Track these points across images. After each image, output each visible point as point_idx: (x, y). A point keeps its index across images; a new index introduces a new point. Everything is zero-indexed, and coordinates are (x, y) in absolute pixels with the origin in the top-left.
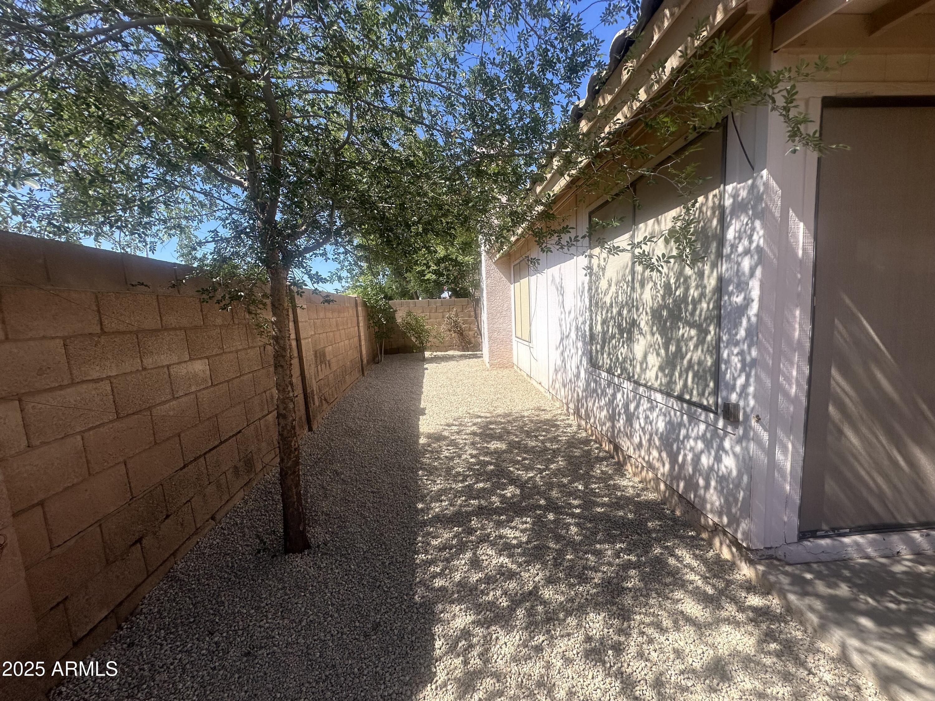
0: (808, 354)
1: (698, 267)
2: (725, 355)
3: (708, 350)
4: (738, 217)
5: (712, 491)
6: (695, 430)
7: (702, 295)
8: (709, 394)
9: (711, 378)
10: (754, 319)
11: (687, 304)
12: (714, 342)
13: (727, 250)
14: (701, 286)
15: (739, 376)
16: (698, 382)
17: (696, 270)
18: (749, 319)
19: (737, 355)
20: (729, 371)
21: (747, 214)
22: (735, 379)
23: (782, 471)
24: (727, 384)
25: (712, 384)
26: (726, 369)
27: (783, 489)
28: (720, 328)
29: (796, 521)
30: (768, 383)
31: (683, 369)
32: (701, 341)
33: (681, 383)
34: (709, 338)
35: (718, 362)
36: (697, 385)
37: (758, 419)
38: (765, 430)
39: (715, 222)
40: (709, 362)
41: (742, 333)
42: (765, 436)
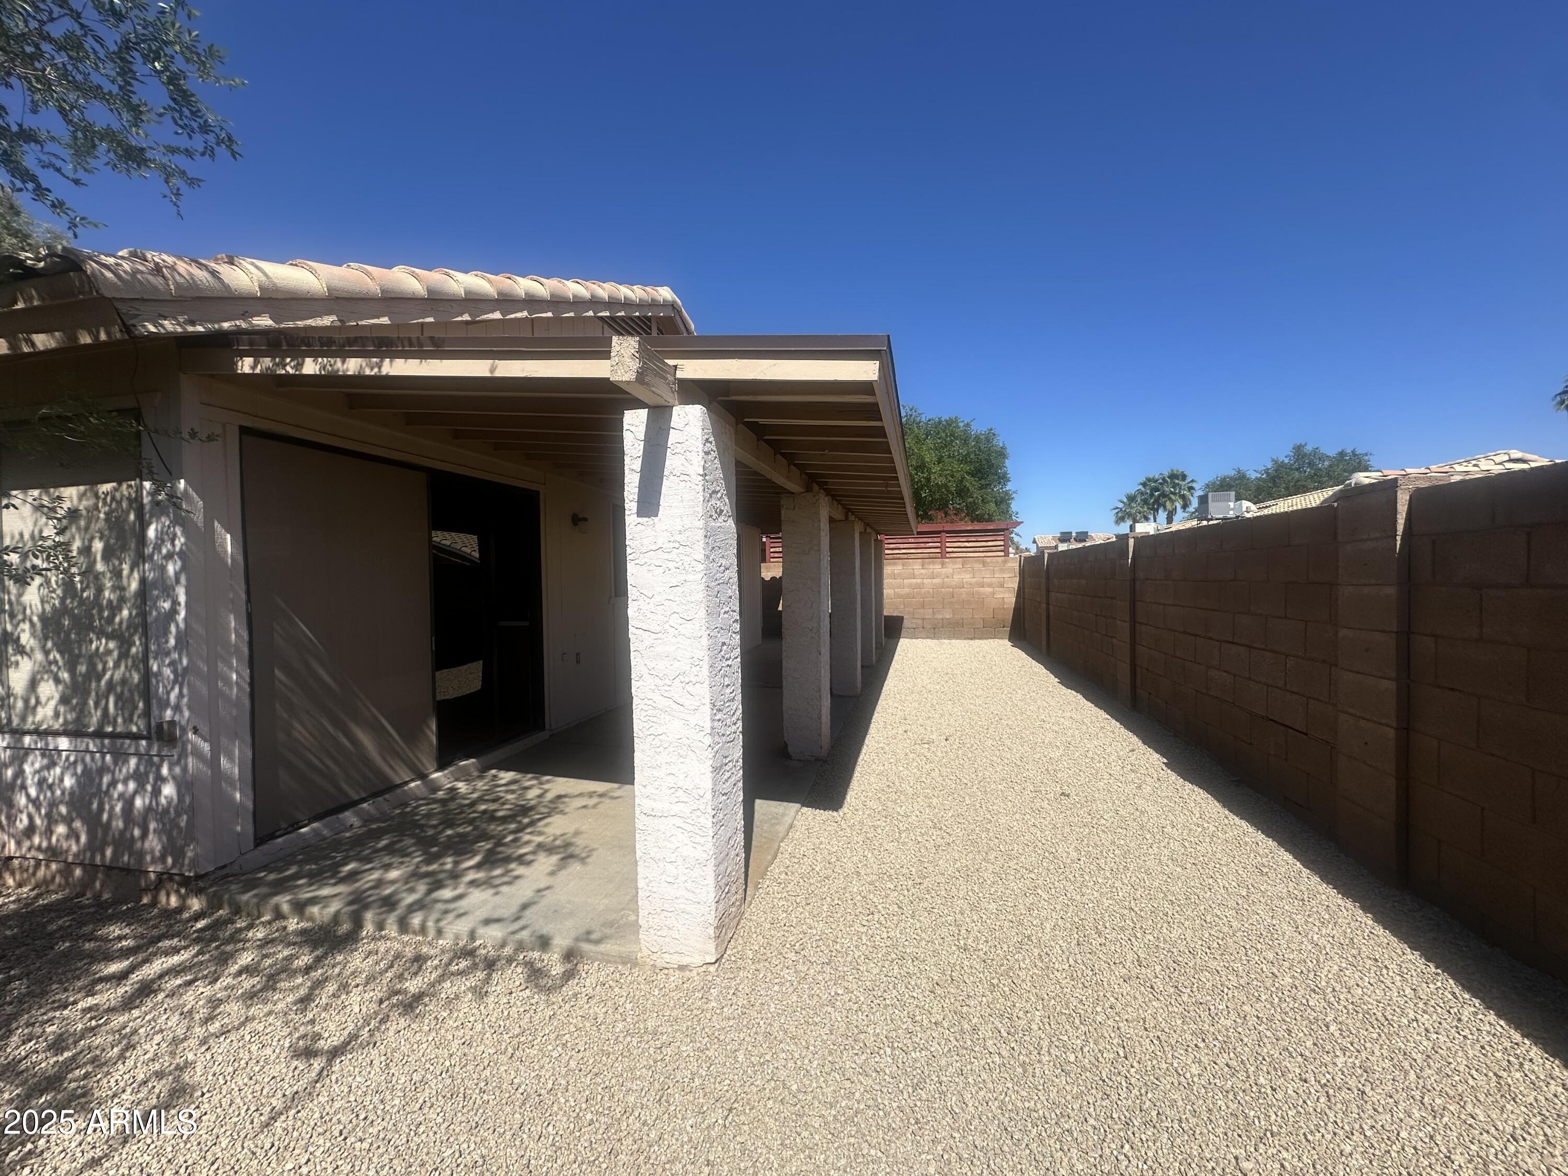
0: (247, 659)
1: (114, 565)
2: (155, 668)
3: (134, 665)
4: (158, 519)
5: (151, 836)
6: (124, 770)
7: (122, 600)
8: (139, 717)
9: (140, 697)
10: (182, 625)
11: (101, 610)
12: (140, 655)
13: (149, 550)
14: (119, 588)
15: (172, 688)
16: (123, 706)
17: (111, 568)
18: (177, 626)
19: (169, 665)
20: (161, 685)
21: (168, 516)
22: (168, 693)
23: (230, 780)
24: (159, 700)
25: (141, 705)
26: (158, 683)
27: (234, 798)
28: (147, 638)
29: (250, 829)
30: (204, 691)
31: (100, 693)
32: (124, 655)
33: (99, 713)
34: (134, 650)
35: (147, 675)
36: (122, 709)
37: (196, 731)
38: (205, 741)
39: (132, 517)
40: (136, 677)
41: (172, 642)
42: (206, 747)
